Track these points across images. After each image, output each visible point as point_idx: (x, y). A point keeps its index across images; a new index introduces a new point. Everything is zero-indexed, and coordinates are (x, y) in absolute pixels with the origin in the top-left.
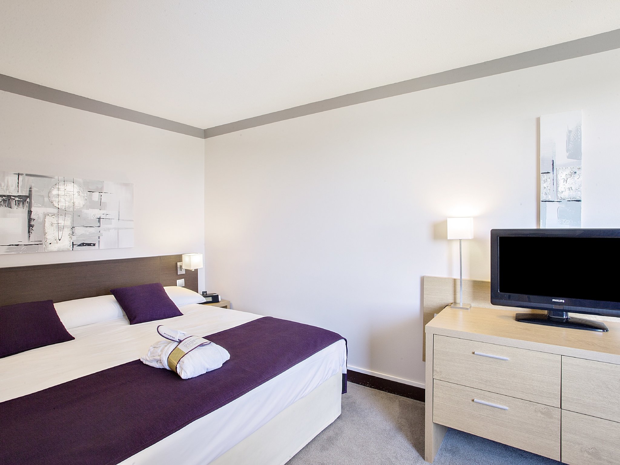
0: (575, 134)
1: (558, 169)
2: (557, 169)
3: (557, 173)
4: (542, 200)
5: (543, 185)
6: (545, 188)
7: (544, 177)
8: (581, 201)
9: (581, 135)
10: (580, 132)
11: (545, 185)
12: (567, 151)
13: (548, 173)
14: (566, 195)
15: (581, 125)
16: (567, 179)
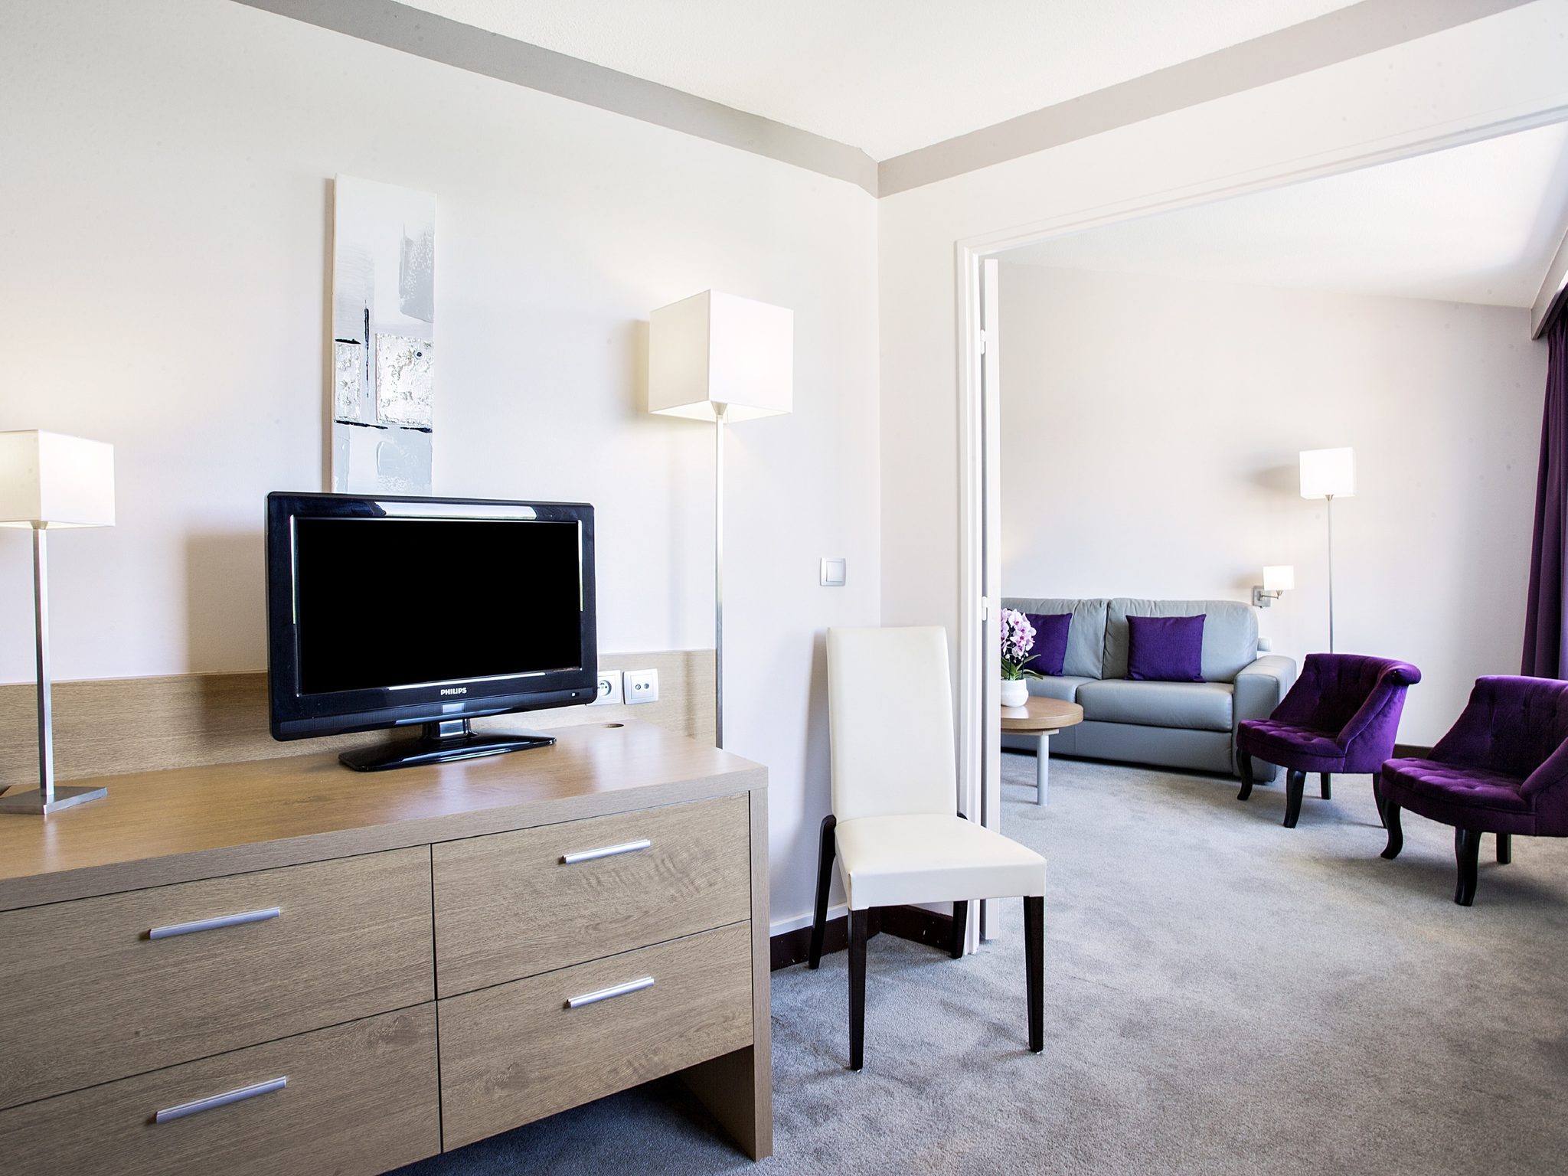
0: (419, 251)
1: (379, 336)
2: (376, 335)
3: (378, 347)
4: (339, 419)
5: (340, 377)
6: (346, 384)
7: (343, 353)
8: (431, 432)
9: (432, 259)
10: (430, 251)
11: (346, 377)
12: (403, 292)
13: (354, 342)
14: (398, 411)
15: (434, 234)
16: (401, 368)
